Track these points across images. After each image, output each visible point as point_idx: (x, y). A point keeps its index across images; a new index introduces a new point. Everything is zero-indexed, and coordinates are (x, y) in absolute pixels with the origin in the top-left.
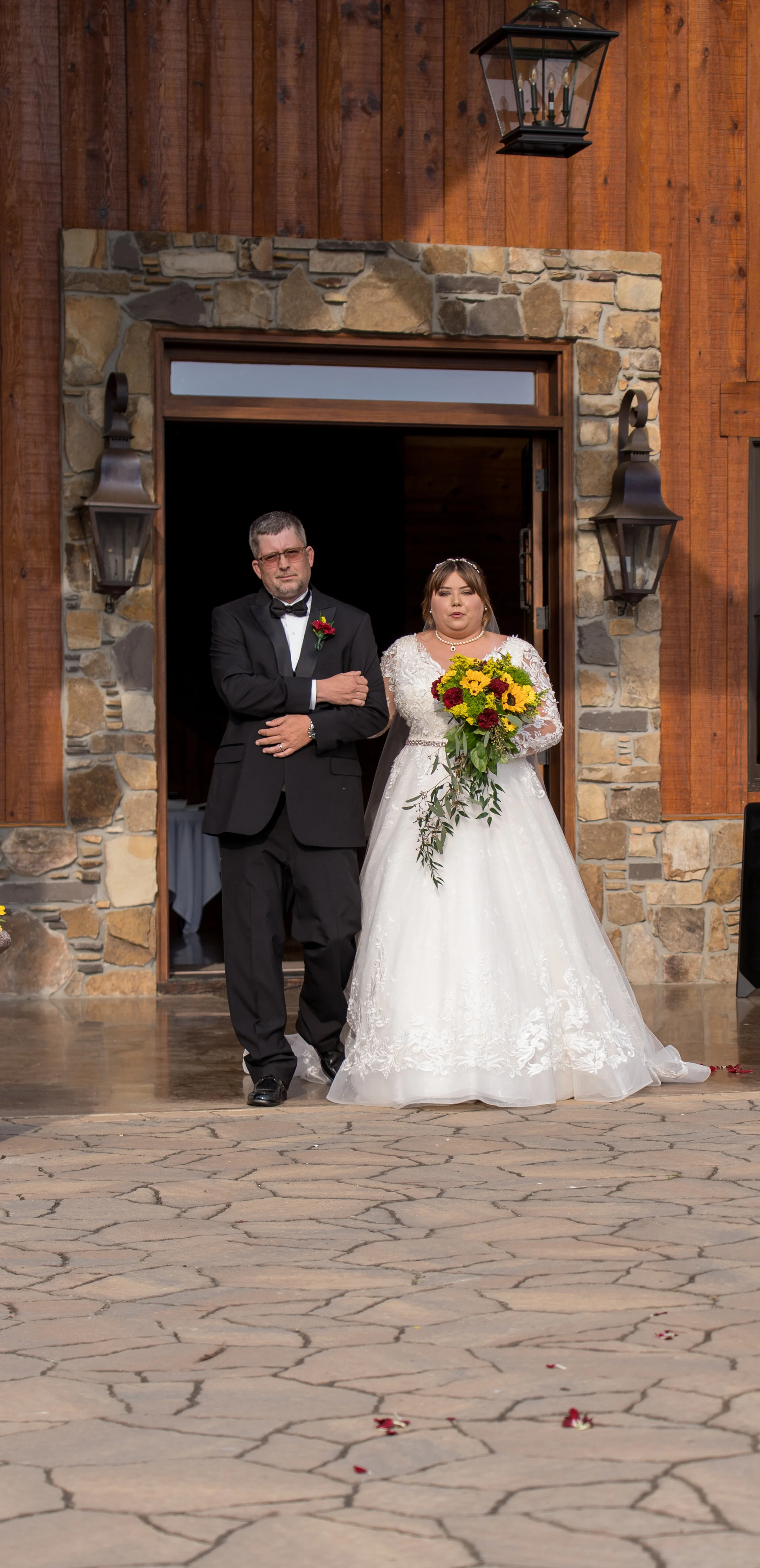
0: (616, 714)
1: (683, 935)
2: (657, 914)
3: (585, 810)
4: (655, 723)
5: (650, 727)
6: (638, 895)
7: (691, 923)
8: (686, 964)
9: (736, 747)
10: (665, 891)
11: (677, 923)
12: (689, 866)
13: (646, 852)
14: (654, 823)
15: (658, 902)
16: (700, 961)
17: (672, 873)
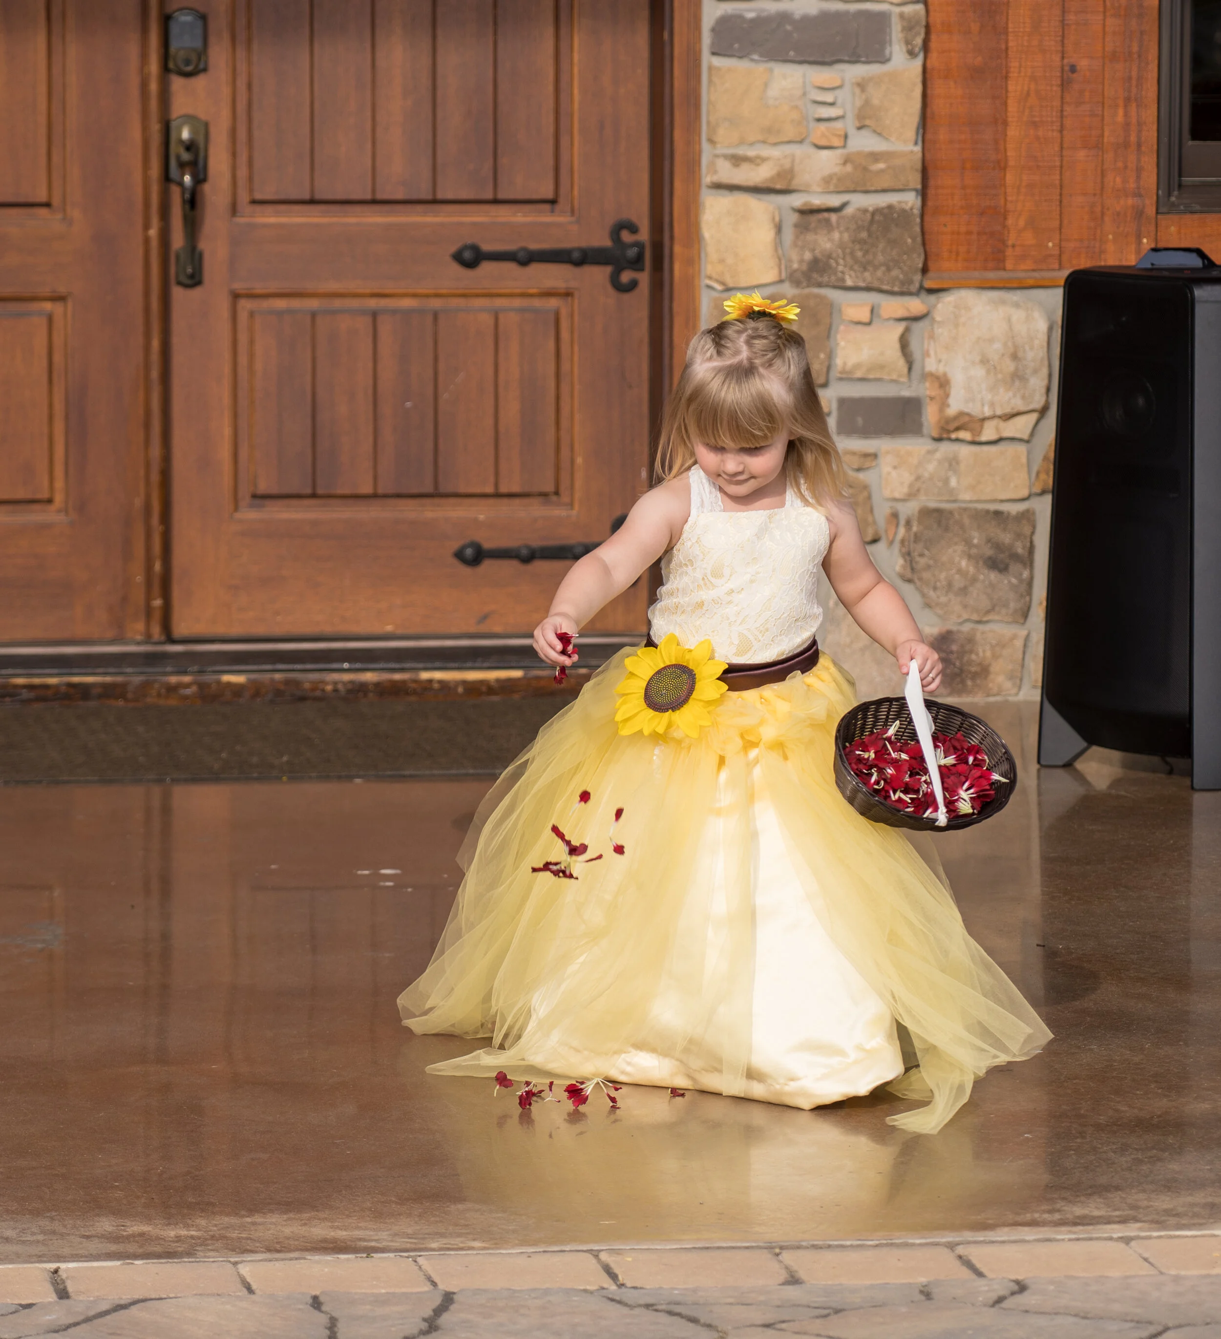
0: (806, 20)
1: (974, 580)
2: (908, 523)
3: (722, 261)
4: (907, 42)
5: (897, 52)
6: (861, 476)
7: (998, 547)
8: (983, 652)
9: (1128, 100)
10: (931, 467)
11: (960, 548)
12: (992, 405)
13: (882, 367)
14: (902, 294)
15: (912, 495)
16: (1019, 643)
17: (948, 421)
